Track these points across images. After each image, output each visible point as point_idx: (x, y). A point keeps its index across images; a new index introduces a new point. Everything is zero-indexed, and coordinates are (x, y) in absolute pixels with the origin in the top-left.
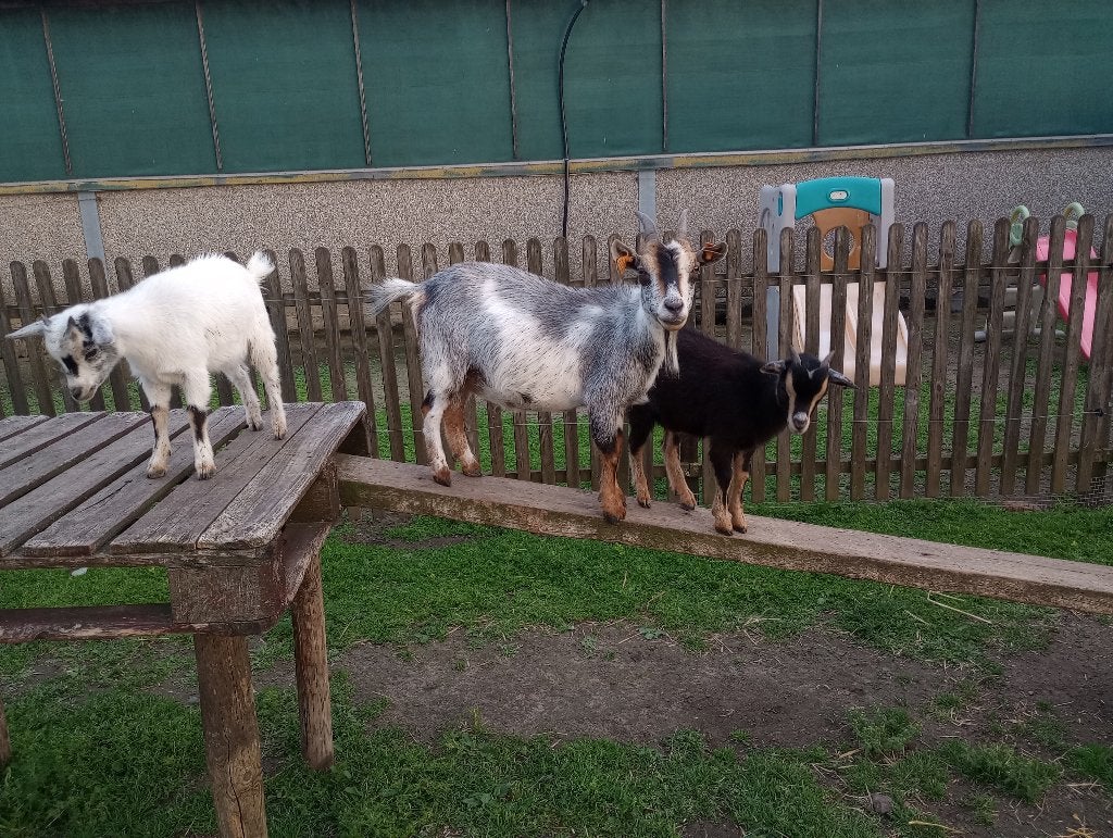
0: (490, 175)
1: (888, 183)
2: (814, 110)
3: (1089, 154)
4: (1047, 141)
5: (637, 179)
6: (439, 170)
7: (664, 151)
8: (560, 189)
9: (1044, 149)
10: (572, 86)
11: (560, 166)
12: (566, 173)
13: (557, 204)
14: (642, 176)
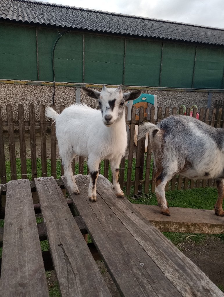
0: (30, 84)
1: (156, 96)
2: (123, 75)
3: (185, 93)
4: (177, 89)
5: (75, 90)
6: (12, 81)
7: (83, 82)
8: (52, 91)
9: (176, 91)
10: (56, 60)
11: (52, 84)
12: (54, 86)
13: (51, 94)
14: (76, 88)
